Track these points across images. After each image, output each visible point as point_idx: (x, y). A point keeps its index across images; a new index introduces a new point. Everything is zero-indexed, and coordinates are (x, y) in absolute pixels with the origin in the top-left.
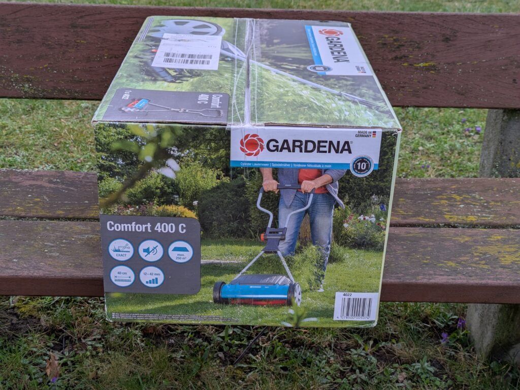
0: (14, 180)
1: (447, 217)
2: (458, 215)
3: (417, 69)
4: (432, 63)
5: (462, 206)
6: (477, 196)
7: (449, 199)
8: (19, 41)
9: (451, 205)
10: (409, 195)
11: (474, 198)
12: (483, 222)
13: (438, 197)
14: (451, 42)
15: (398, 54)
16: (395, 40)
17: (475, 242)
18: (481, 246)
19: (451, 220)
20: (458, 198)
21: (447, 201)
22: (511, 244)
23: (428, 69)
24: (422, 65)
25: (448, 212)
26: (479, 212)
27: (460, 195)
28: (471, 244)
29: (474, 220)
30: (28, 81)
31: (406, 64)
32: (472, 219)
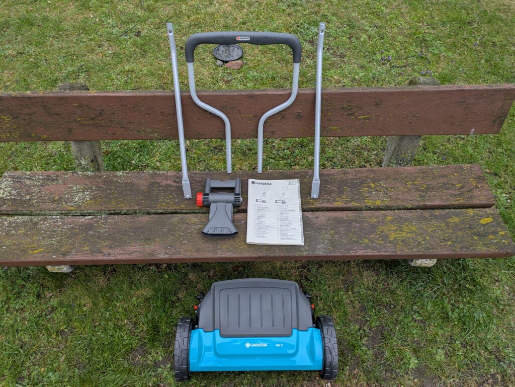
0: (157, 181)
1: (366, 201)
2: (372, 200)
3: (359, 119)
4: (367, 116)
5: (374, 192)
6: (382, 184)
7: (369, 186)
8: (149, 114)
9: (369, 192)
10: (349, 184)
11: (380, 185)
12: (383, 205)
13: (363, 185)
14: (379, 106)
15: (350, 112)
16: (349, 106)
17: (378, 223)
18: (381, 226)
19: (368, 204)
20: (373, 185)
21: (367, 189)
22: (396, 224)
23: (365, 119)
24: (362, 117)
25: (367, 197)
26: (382, 197)
27: (374, 183)
28: (376, 224)
29: (379, 203)
30: (156, 132)
31: (353, 117)
32: (378, 203)
